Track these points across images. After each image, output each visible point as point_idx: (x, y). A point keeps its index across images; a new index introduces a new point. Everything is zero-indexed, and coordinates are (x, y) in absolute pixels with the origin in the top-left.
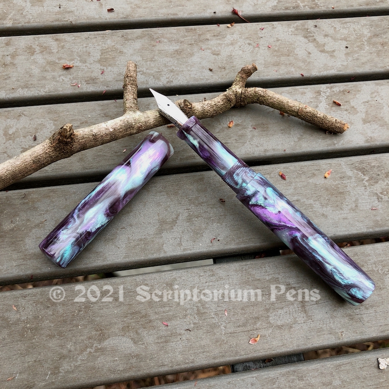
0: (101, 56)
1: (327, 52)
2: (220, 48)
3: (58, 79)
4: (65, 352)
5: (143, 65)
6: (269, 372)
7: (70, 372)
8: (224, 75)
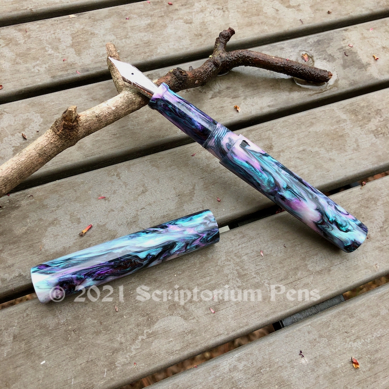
0: (72, 40)
1: (293, 7)
2: (191, 16)
3: (33, 70)
4: (116, 345)
5: (118, 43)
6: (321, 317)
7: (127, 364)
8: (203, 42)
